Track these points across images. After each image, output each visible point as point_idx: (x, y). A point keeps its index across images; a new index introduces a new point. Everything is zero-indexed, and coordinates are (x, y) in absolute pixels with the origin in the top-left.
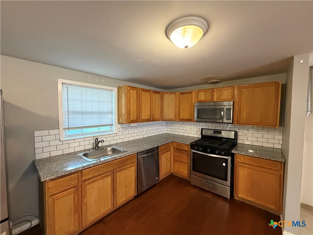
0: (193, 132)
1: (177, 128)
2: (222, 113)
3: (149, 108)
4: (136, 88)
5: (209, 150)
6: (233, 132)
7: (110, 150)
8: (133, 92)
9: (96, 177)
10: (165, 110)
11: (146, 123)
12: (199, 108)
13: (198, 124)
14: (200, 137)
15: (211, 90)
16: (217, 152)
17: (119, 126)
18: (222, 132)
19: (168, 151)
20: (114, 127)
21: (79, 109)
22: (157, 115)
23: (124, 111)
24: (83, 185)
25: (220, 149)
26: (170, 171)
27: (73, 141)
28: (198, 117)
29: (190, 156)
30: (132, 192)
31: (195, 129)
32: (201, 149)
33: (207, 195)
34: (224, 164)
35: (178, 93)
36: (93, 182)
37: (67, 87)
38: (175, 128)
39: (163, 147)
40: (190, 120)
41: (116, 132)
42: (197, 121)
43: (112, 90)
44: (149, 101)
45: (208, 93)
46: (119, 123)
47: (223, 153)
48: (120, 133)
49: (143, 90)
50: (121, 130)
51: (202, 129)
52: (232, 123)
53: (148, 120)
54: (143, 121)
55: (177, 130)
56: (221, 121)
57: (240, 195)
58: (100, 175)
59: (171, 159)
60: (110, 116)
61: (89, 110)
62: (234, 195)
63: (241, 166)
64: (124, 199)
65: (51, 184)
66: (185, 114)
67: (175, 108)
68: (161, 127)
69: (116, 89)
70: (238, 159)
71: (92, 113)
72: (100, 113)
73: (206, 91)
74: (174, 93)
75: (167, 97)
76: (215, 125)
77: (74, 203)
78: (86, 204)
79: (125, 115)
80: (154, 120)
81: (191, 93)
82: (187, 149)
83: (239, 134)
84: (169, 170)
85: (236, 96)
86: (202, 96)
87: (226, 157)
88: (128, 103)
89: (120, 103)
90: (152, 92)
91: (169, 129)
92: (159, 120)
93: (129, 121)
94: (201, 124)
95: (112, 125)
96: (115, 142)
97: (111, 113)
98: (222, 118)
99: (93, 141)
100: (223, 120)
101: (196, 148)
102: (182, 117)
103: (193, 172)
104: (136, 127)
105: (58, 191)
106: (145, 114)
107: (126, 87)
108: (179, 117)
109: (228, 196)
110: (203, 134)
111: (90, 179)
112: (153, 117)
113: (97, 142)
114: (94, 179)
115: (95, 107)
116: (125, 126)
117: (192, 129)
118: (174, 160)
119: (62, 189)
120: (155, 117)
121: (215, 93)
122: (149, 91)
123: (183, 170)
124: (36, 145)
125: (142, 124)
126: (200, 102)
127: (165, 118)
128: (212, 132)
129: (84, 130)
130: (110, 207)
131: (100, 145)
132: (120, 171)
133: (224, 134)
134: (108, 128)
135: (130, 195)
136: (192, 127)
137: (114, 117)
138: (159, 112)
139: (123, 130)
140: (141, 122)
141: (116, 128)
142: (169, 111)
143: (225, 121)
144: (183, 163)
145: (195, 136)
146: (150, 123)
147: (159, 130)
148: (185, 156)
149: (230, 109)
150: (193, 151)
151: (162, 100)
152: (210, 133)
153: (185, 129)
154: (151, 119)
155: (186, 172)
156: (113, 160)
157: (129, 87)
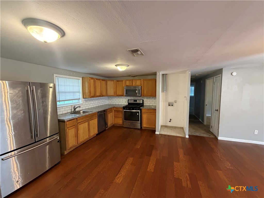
0: (124, 102)
1: (115, 100)
2: (137, 91)
3: (100, 89)
4: (93, 78)
5: (131, 109)
6: (142, 100)
7: (82, 112)
8: (92, 81)
9: (82, 122)
10: (108, 90)
12: (126, 89)
13: (126, 97)
14: (128, 104)
15: (132, 80)
16: (135, 109)
17: (83, 100)
18: (137, 100)
19: (112, 112)
20: (81, 100)
21: (64, 91)
22: (104, 93)
23: (87, 91)
24: (78, 125)
25: (136, 108)
26: (113, 123)
27: (62, 108)
28: (126, 94)
29: (123, 113)
30: (96, 131)
31: (125, 100)
32: (128, 109)
33: (131, 129)
34: (138, 114)
35: (115, 81)
36: (81, 124)
37: (58, 79)
38: (114, 100)
39: (109, 110)
40: (122, 95)
41: (82, 103)
42: (126, 96)
43: (79, 79)
44: (100, 85)
45: (131, 82)
46: (83, 98)
47: (137, 109)
48: (84, 104)
49: (97, 79)
50: (84, 102)
51: (128, 100)
52: (141, 96)
53: (100, 96)
55: (115, 102)
56: (136, 95)
57: (144, 126)
58: (83, 121)
60: (78, 94)
61: (68, 91)
62: (142, 126)
63: (144, 114)
64: (93, 134)
65: (67, 123)
66: (119, 93)
67: (114, 89)
68: (105, 100)
69: (81, 78)
70: (143, 111)
71: (70, 92)
72: (74, 92)
73: (130, 80)
74: (113, 81)
75: (109, 83)
76: (134, 97)
77: (75, 133)
78: (79, 134)
79: (88, 93)
80: (103, 96)
81: (122, 81)
82: (121, 110)
83: (144, 101)
85: (142, 84)
86: (128, 83)
87: (138, 111)
88: (90, 86)
89: (84, 87)
90: (101, 80)
91: (110, 102)
92: (105, 96)
93: (91, 97)
94: (128, 97)
95: (80, 99)
96: (84, 108)
97: (79, 92)
98: (136, 94)
100: (137, 95)
101: (126, 109)
102: (118, 94)
103: (124, 121)
104: (97, 99)
105: (69, 126)
106: (98, 93)
107: (89, 78)
108: (116, 94)
109: (139, 128)
110: (129, 102)
111: (80, 122)
112: (102, 94)
113: (75, 108)
114: (81, 123)
115: (71, 89)
116: (86, 99)
117: (123, 100)
118: (114, 117)
119: (71, 126)
120: (103, 94)
121: (134, 82)
122: (99, 80)
123: (120, 121)
125: (97, 98)
126: (127, 86)
127: (108, 95)
128: (133, 101)
129: (65, 102)
130: (87, 137)
131: (77, 110)
132: (91, 120)
133: (138, 102)
134: (77, 101)
135: (96, 132)
136: (123, 99)
137: (80, 94)
138: (105, 91)
139: (85, 102)
140: (96, 97)
141: (81, 101)
142: (111, 91)
143: (138, 95)
144: (119, 117)
145: (125, 104)
146: (101, 97)
147: (104, 102)
148: (121, 114)
149: (140, 90)
150: (125, 110)
151: (106, 84)
152: (132, 102)
153: (119, 100)
154: (101, 96)
155: (121, 122)
156: (88, 115)
157: (90, 77)
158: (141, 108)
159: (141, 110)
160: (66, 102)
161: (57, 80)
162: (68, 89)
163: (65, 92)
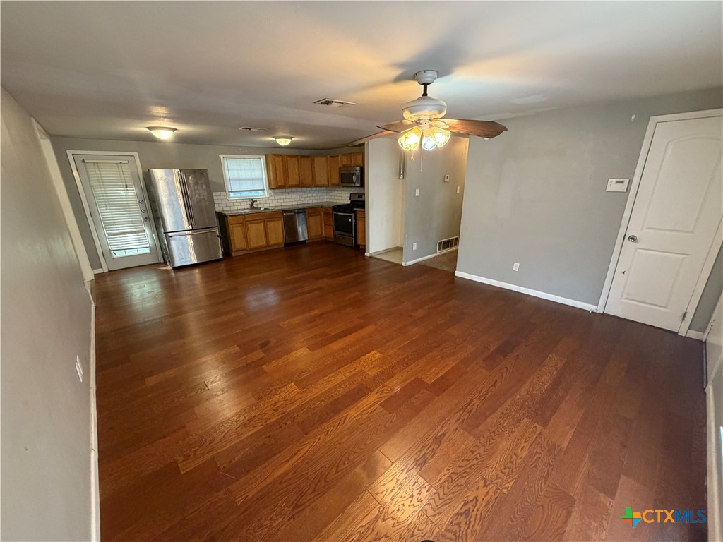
3: (297, 174)
4: (281, 155)
8: (279, 160)
10: (317, 175)
11: (294, 190)
12: (342, 172)
14: (350, 203)
15: (350, 154)
17: (270, 191)
18: (363, 195)
19: (317, 215)
20: (265, 192)
21: (236, 177)
22: (308, 180)
23: (272, 177)
24: (246, 224)
27: (235, 201)
28: (342, 182)
34: (350, 220)
35: (329, 157)
37: (227, 160)
38: (335, 194)
39: (310, 211)
41: (268, 196)
43: (260, 159)
44: (297, 166)
46: (270, 188)
47: (349, 211)
48: (272, 198)
49: (290, 156)
50: (272, 195)
51: (351, 194)
53: (297, 186)
54: (291, 187)
58: (256, 220)
59: (321, 224)
60: (261, 182)
61: (244, 177)
62: (358, 244)
64: (275, 242)
67: (327, 173)
69: (264, 157)
70: (358, 216)
71: (246, 180)
72: (253, 179)
73: (347, 155)
74: (325, 156)
75: (318, 161)
77: (243, 233)
79: (275, 182)
80: (304, 186)
81: (338, 156)
82: (331, 212)
84: (320, 233)
88: (274, 170)
90: (299, 157)
93: (278, 187)
95: (264, 190)
98: (353, 182)
99: (249, 203)
100: (355, 184)
103: (336, 232)
105: (234, 223)
106: (294, 179)
108: (331, 182)
109: (353, 245)
110: (351, 199)
111: (249, 221)
112: (302, 183)
113: (252, 202)
114: (252, 222)
116: (276, 191)
117: (343, 195)
118: (325, 225)
119: (236, 222)
120: (305, 183)
121: (352, 158)
122: (295, 156)
124: (215, 202)
125: (289, 190)
127: (318, 184)
128: (355, 196)
132: (269, 221)
133: (363, 198)
134: (261, 193)
135: (280, 241)
137: (265, 183)
138: (311, 177)
139: (274, 195)
140: (289, 188)
141: (266, 194)
142: (321, 177)
144: (330, 225)
149: (359, 174)
150: (334, 213)
151: (313, 164)
154: (301, 185)
155: (332, 233)
157: (274, 155)
158: (355, 209)
159: (355, 212)
160: (244, 194)
161: (225, 162)
162: (243, 175)
163: (240, 180)
